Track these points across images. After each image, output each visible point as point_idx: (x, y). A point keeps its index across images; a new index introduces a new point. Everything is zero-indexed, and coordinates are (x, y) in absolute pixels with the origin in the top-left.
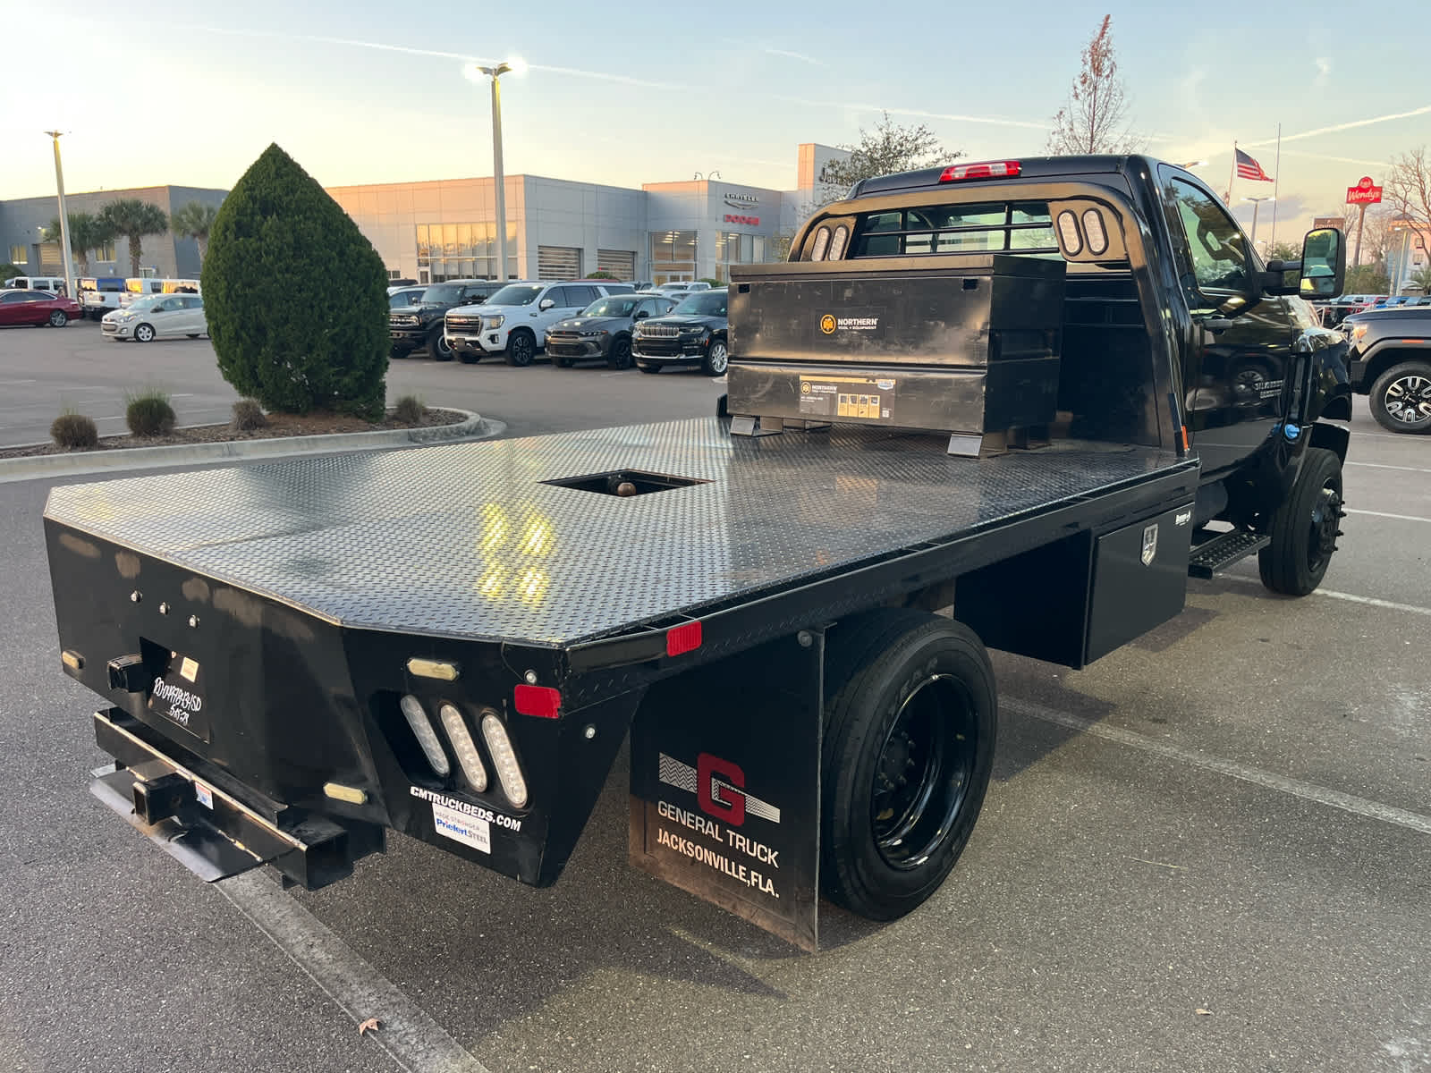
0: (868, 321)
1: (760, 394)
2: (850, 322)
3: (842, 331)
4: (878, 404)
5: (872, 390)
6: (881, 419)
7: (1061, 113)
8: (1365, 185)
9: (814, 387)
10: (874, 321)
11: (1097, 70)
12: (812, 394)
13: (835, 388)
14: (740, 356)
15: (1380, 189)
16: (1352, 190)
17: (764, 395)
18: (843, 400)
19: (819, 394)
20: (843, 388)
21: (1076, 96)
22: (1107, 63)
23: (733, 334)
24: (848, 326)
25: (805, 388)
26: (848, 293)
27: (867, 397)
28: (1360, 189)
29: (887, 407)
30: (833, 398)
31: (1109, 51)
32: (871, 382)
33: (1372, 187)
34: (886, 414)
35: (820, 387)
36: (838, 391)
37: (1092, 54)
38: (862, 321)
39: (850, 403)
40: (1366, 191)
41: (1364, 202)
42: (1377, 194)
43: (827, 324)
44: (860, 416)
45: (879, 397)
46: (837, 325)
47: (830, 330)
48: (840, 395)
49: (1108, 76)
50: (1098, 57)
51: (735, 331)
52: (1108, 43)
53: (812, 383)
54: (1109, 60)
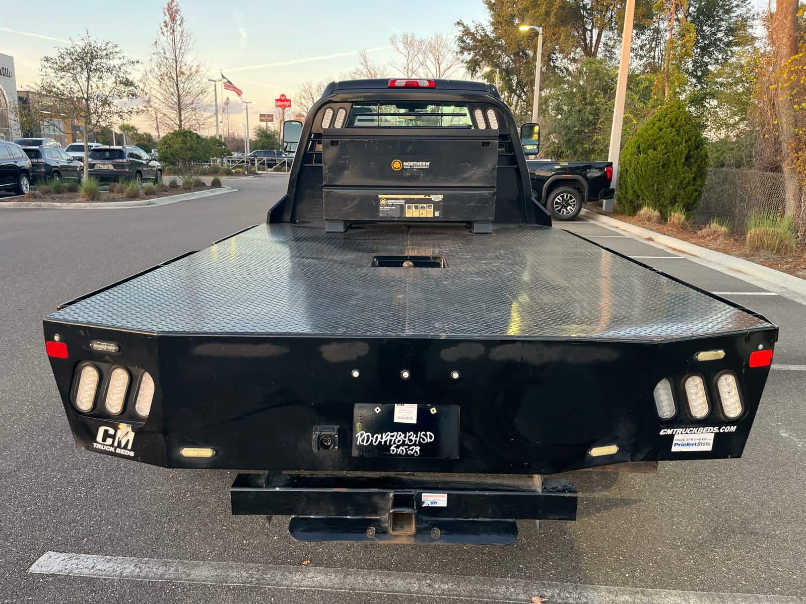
0: (424, 163)
1: (350, 207)
2: (412, 164)
3: (407, 169)
4: (432, 209)
5: (429, 201)
6: (434, 217)
7: (156, 42)
8: (283, 98)
9: (389, 201)
10: (428, 164)
11: (173, 19)
12: (387, 205)
13: (404, 201)
14: (333, 184)
15: (289, 101)
16: (277, 100)
17: (353, 207)
18: (409, 208)
19: (392, 205)
20: (408, 201)
21: (163, 33)
22: (178, 17)
23: (327, 171)
24: (410, 166)
25: (383, 202)
26: (410, 148)
27: (425, 205)
28: (280, 100)
29: (438, 210)
30: (402, 208)
31: (179, 10)
32: (427, 197)
33: (286, 99)
34: (437, 214)
35: (393, 201)
36: (406, 203)
37: (168, 10)
38: (420, 164)
39: (414, 209)
40: (284, 101)
41: (283, 107)
42: (288, 103)
43: (396, 165)
44: (421, 216)
45: (432, 205)
46: (403, 165)
47: (398, 168)
48: (407, 205)
49: (180, 25)
50: (173, 13)
51: (328, 169)
52: (177, 5)
53: (387, 199)
54: (179, 15)
